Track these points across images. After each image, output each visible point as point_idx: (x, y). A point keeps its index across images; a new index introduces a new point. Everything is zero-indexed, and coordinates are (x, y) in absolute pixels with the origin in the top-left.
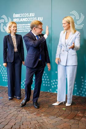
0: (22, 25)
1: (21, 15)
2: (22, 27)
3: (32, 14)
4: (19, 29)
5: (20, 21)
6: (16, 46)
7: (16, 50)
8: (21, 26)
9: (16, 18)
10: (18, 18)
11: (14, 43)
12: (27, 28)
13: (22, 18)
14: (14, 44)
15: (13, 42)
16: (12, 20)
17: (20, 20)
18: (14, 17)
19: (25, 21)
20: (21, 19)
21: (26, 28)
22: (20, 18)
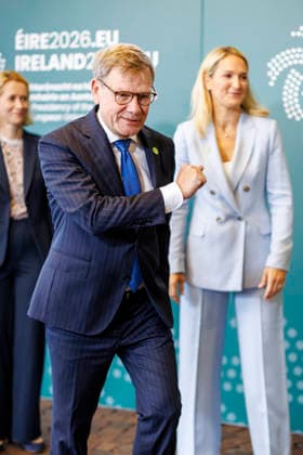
0: (57, 87)
1: (51, 41)
2: (55, 97)
3: (108, 33)
4: (41, 108)
5: (50, 67)
6: (22, 189)
7: (19, 209)
8: (51, 92)
9: (30, 52)
10: (39, 52)
11: (13, 174)
12: (82, 102)
13: (59, 52)
14: (11, 179)
15: (9, 171)
16: (10, 63)
17: (47, 63)
18: (18, 47)
19: (73, 71)
20: (54, 57)
21: (74, 102)
22: (48, 54)
